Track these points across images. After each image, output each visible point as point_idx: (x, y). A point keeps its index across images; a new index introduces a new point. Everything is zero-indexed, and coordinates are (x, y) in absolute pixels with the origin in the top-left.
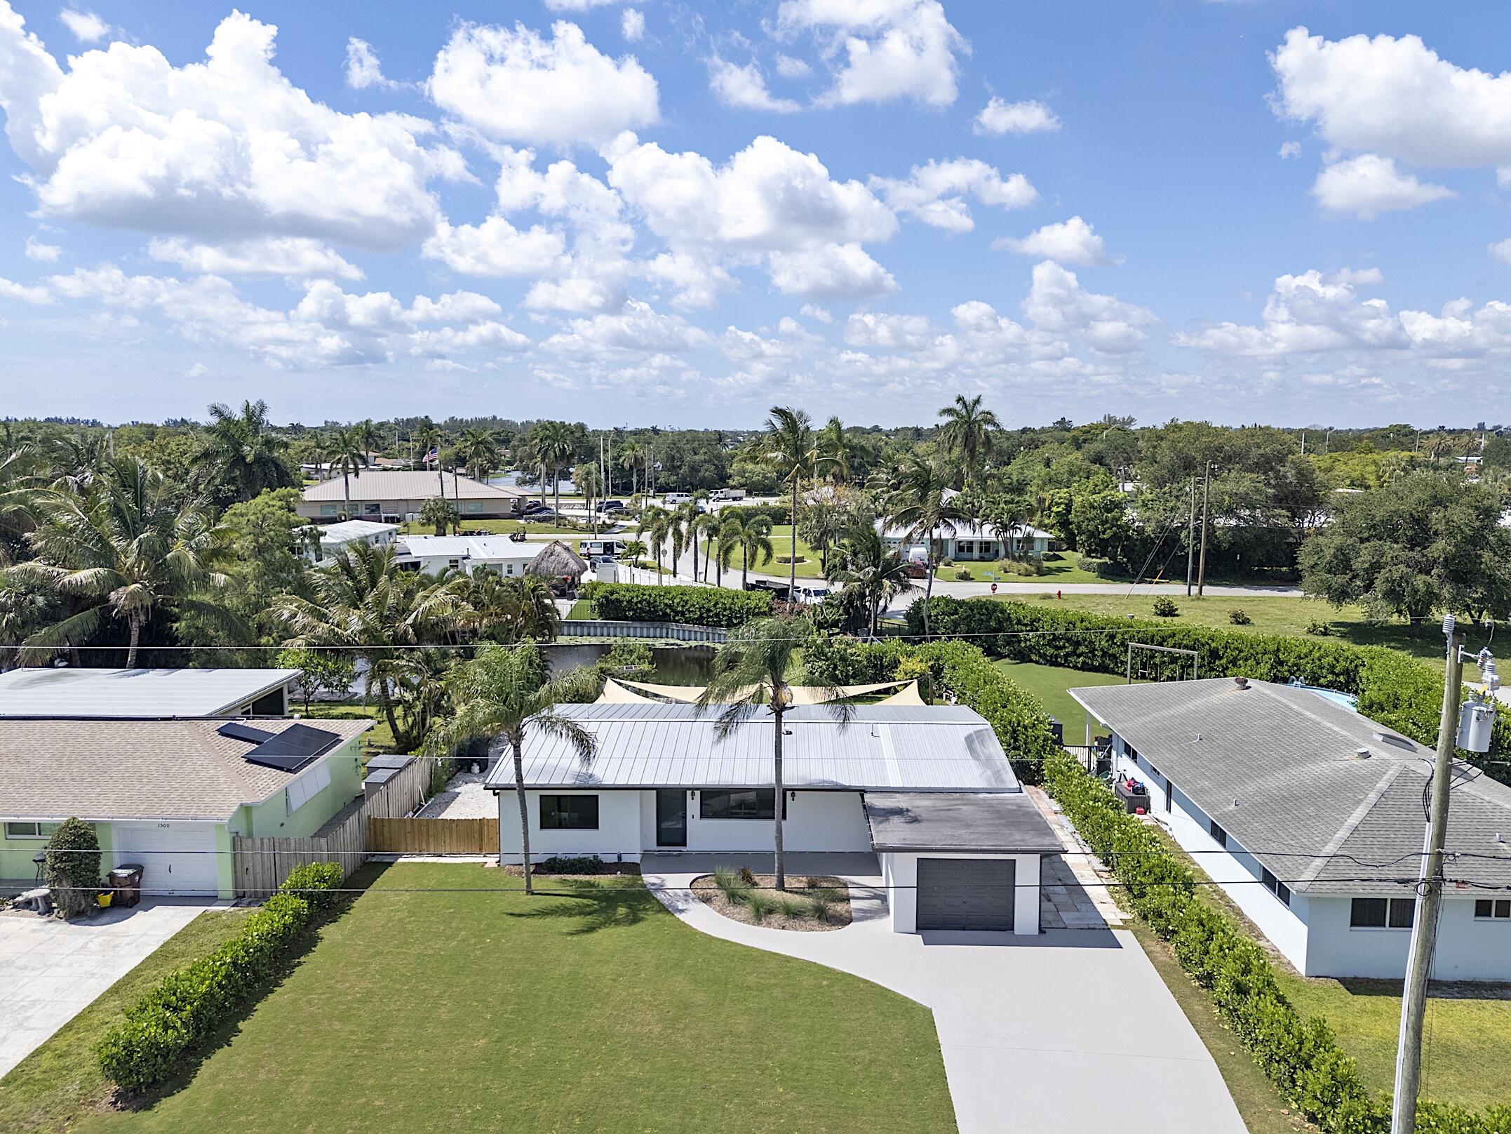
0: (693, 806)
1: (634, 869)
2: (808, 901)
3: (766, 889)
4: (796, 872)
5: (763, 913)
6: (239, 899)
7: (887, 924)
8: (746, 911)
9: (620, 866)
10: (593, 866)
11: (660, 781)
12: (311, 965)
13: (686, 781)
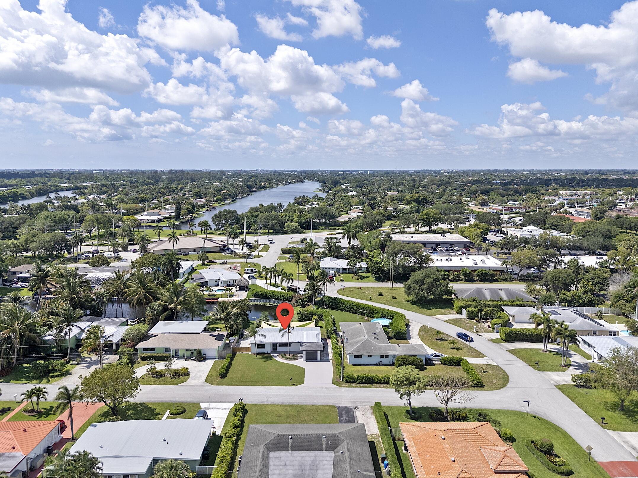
0: (278, 345)
1: (270, 354)
2: (293, 357)
3: (287, 356)
4: (291, 354)
5: (287, 359)
6: (218, 358)
7: (302, 359)
8: (285, 359)
9: (268, 353)
10: (265, 353)
11: (273, 342)
12: (232, 365)
13: (277, 342)
